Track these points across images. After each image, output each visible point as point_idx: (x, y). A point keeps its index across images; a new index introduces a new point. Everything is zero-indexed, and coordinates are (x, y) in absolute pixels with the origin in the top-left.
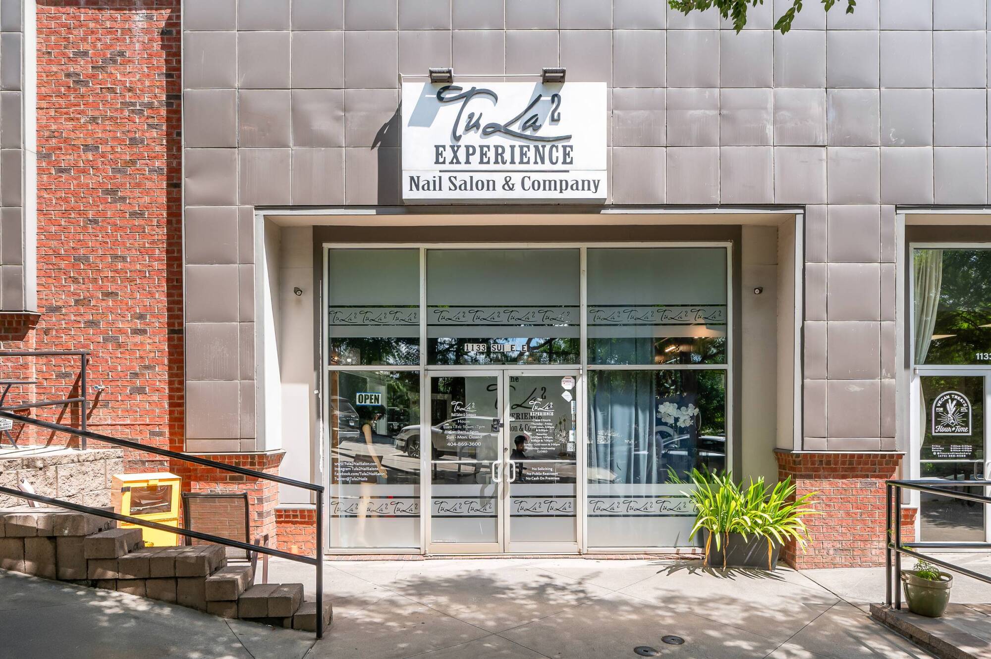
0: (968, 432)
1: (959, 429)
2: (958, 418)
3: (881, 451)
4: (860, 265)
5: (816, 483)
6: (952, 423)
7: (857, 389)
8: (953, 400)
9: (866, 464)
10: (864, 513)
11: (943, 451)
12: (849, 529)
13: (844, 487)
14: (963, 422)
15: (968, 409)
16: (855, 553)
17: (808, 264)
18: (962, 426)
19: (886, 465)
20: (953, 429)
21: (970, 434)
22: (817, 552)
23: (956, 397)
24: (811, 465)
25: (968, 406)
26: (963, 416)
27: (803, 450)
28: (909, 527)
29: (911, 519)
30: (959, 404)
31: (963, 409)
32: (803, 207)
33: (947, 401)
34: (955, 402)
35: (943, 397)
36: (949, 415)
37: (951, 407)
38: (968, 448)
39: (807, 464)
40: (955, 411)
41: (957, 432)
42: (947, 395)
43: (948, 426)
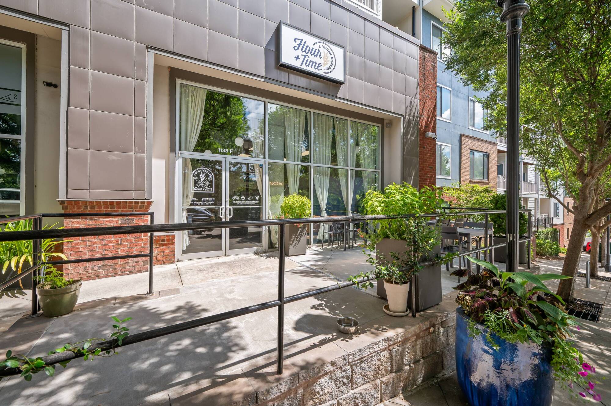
0: (212, 191)
1: (207, 189)
2: (207, 183)
3: (134, 199)
4: (119, 77)
5: (82, 222)
6: (203, 186)
7: (115, 158)
8: (203, 173)
9: (125, 207)
10: (124, 240)
11: (197, 201)
12: (112, 251)
13: (107, 223)
14: (210, 185)
15: (213, 178)
16: (116, 267)
17: (72, 67)
18: (209, 188)
19: (140, 208)
20: (204, 189)
21: (214, 192)
22: (83, 270)
23: (205, 171)
24: (77, 209)
25: (212, 177)
26: (210, 182)
27: (67, 198)
28: (171, 246)
29: (172, 241)
30: (207, 176)
31: (210, 178)
32: (68, 25)
33: (200, 173)
34: (205, 174)
35: (198, 170)
36: (201, 181)
37: (202, 177)
38: (212, 200)
39: (74, 208)
40: (205, 179)
41: (206, 191)
42: (200, 169)
43: (200, 187)
